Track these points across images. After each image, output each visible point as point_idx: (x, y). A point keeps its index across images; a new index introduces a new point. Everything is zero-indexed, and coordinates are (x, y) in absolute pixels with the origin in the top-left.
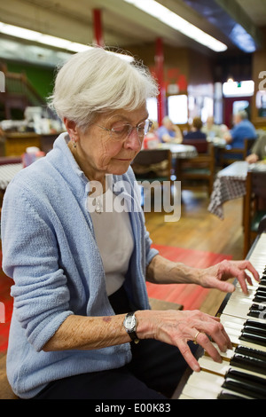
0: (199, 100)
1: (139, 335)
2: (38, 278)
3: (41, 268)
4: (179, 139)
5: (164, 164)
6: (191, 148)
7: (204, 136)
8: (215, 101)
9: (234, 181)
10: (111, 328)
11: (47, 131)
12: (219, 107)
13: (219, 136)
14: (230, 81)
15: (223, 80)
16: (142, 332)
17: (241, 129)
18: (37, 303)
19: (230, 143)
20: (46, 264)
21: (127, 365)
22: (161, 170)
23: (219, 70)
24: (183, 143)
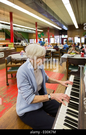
0: (57, 39)
1: (51, 99)
2: (27, 88)
3: (27, 86)
4: (53, 47)
5: (50, 53)
6: (55, 50)
7: (58, 47)
8: (60, 39)
9: (64, 58)
10: (46, 98)
11: (25, 45)
12: (61, 40)
13: (61, 47)
14: (63, 35)
15: (61, 35)
16: (52, 98)
17: (65, 46)
18: (28, 93)
19: (63, 48)
20: (28, 85)
21: (42, 107)
22: (49, 54)
23: (60, 33)
24: (53, 49)
